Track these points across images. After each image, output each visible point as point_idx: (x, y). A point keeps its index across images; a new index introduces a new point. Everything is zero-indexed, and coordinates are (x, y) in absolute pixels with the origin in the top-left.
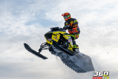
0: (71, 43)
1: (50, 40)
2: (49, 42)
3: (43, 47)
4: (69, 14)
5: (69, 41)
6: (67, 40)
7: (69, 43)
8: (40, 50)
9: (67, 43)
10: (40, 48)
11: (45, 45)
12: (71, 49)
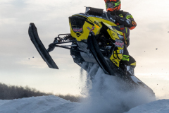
0: (120, 50)
1: (78, 30)
2: (74, 35)
3: (59, 42)
5: (116, 44)
6: (114, 41)
7: (116, 49)
8: (52, 47)
9: (110, 47)
11: (66, 38)
12: (117, 61)
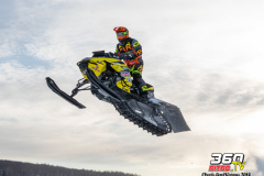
4: (126, 30)
5: (122, 75)
6: (119, 73)
7: (123, 79)
8: (75, 91)
10: (75, 87)
